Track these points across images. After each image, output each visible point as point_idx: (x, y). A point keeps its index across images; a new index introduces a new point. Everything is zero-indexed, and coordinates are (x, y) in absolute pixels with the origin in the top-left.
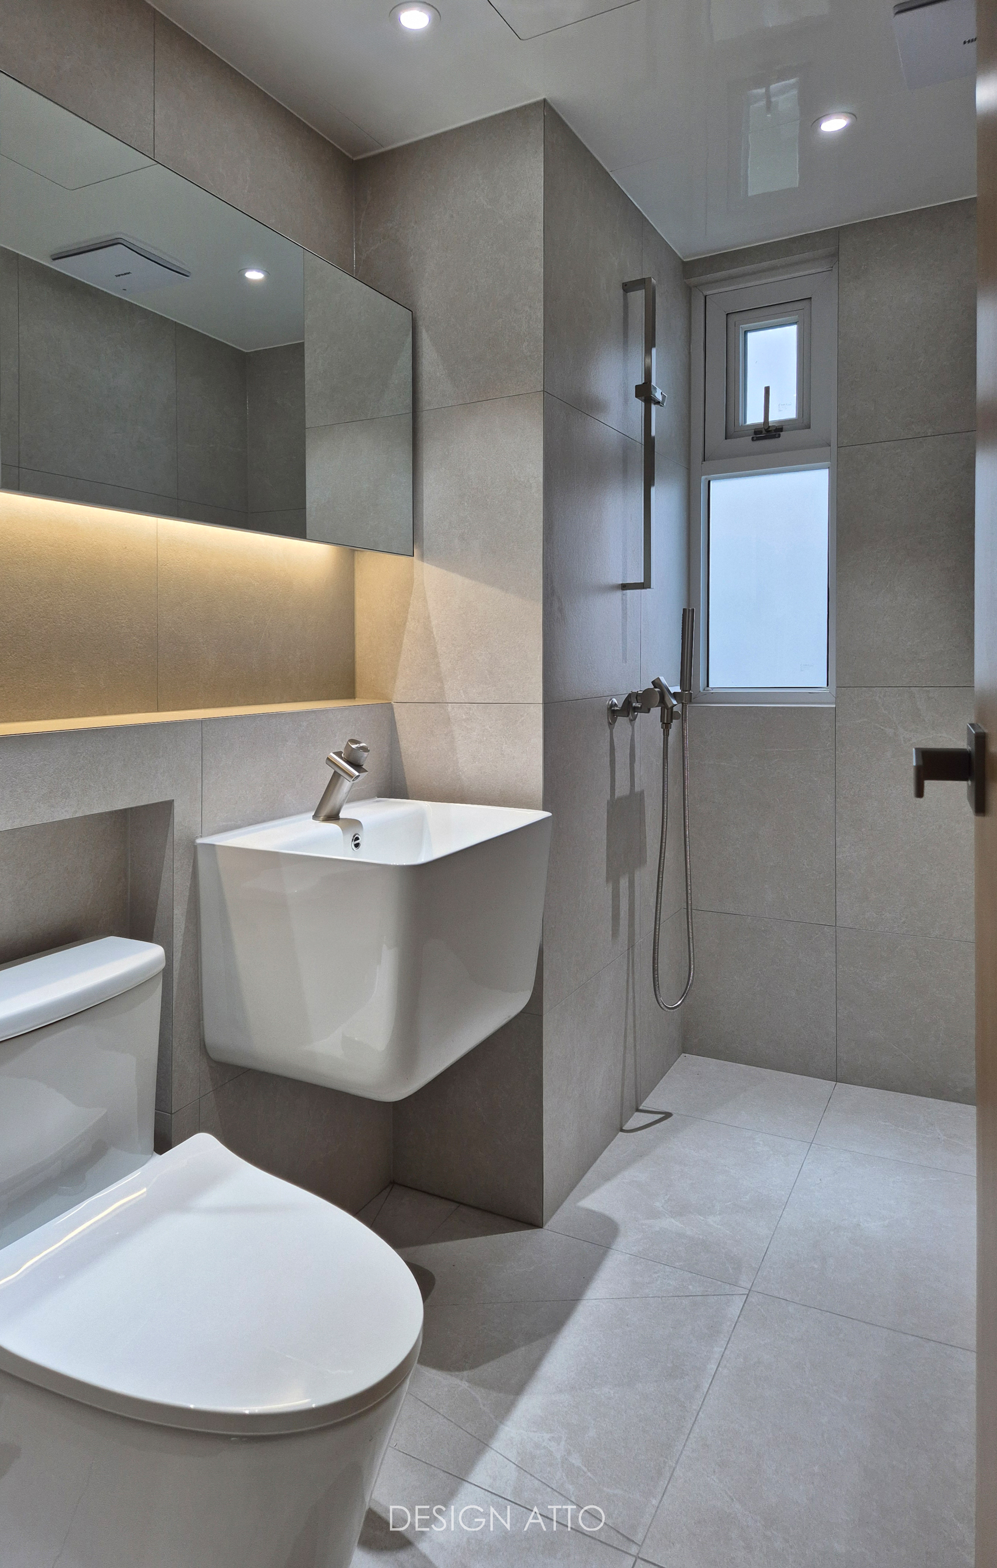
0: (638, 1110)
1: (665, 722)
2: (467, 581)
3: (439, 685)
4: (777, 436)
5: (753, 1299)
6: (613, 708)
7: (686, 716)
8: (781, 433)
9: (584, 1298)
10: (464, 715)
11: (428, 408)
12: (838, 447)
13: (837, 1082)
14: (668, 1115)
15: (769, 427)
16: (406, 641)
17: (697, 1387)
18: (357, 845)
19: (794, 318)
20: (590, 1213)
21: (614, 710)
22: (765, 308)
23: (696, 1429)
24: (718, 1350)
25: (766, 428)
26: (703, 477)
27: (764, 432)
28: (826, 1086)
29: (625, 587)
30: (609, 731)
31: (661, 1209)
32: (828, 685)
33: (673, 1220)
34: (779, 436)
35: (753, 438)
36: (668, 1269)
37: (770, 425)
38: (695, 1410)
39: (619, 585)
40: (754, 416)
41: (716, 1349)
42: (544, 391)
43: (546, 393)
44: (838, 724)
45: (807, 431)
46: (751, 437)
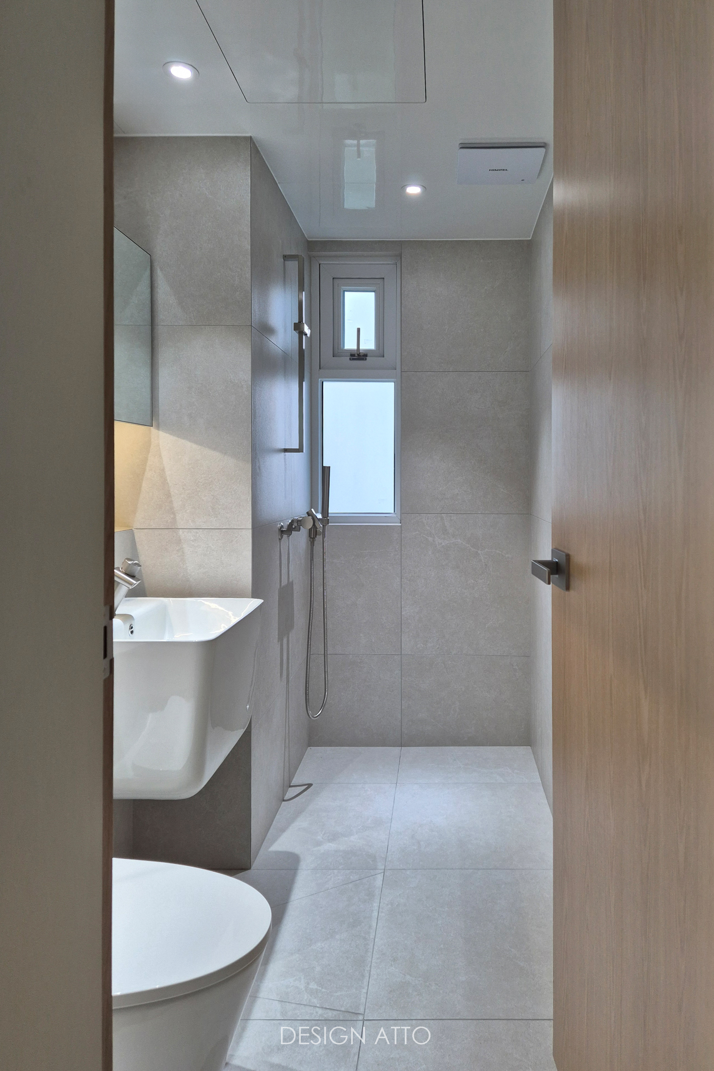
0: (290, 786)
1: (312, 537)
2: (194, 446)
3: (172, 516)
4: (365, 359)
5: (388, 873)
6: (281, 529)
7: (325, 533)
8: (367, 358)
9: (291, 900)
10: (192, 537)
11: (162, 324)
12: (402, 372)
13: (401, 747)
14: (310, 785)
15: (360, 353)
16: (145, 485)
17: (370, 927)
18: (132, 632)
19: (374, 288)
20: (278, 853)
21: (282, 530)
22: (357, 279)
23: (376, 948)
24: (376, 905)
25: (358, 353)
26: (320, 379)
27: (356, 355)
28: (396, 750)
29: (286, 450)
30: (279, 543)
31: (321, 839)
32: (394, 512)
33: (330, 844)
34: (366, 359)
35: (350, 358)
36: (336, 871)
37: (360, 352)
38: (373, 938)
39: (283, 449)
40: (350, 344)
41: (374, 905)
42: (251, 326)
43: (252, 327)
44: (403, 535)
45: (382, 358)
46: (349, 357)
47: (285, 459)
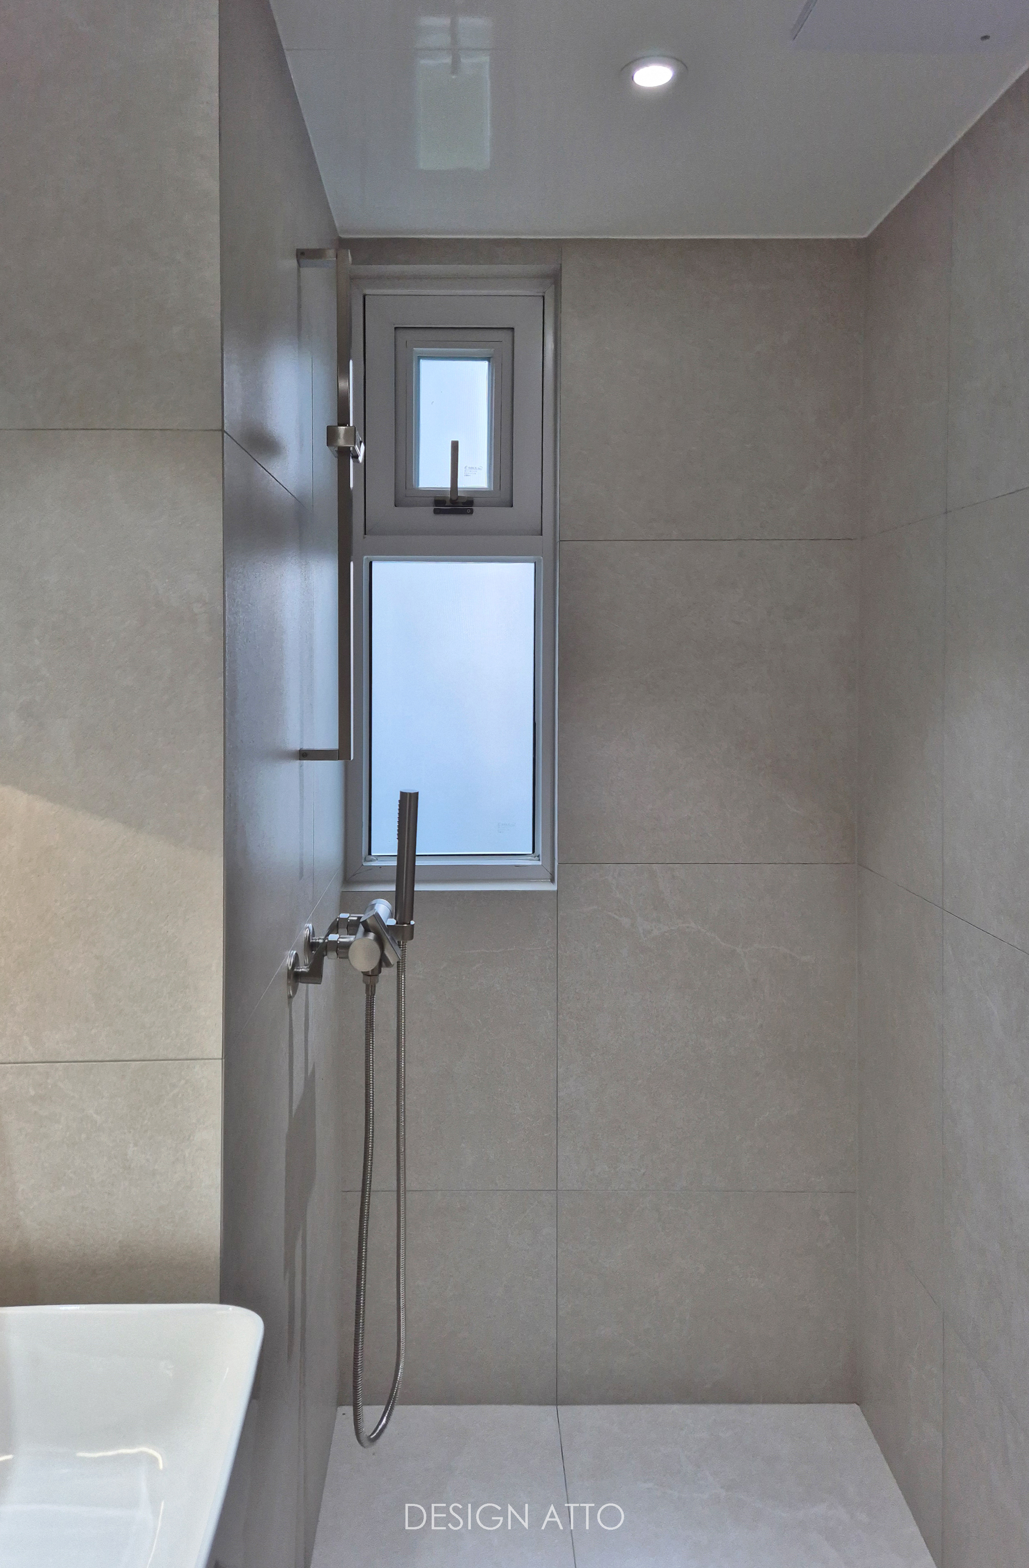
4: (468, 511)
6: (295, 970)
7: (404, 963)
8: (474, 508)
12: (560, 542)
13: (557, 1405)
15: (457, 497)
19: (488, 352)
21: (296, 972)
22: (449, 330)
25: (454, 498)
26: (365, 557)
27: (448, 503)
29: (304, 755)
30: (288, 1012)
32: (534, 852)
34: (472, 512)
35: (435, 510)
37: (458, 495)
39: (298, 752)
40: (433, 476)
42: (222, 431)
43: (225, 434)
44: (561, 913)
45: (508, 510)
46: (433, 508)
47: (301, 775)
